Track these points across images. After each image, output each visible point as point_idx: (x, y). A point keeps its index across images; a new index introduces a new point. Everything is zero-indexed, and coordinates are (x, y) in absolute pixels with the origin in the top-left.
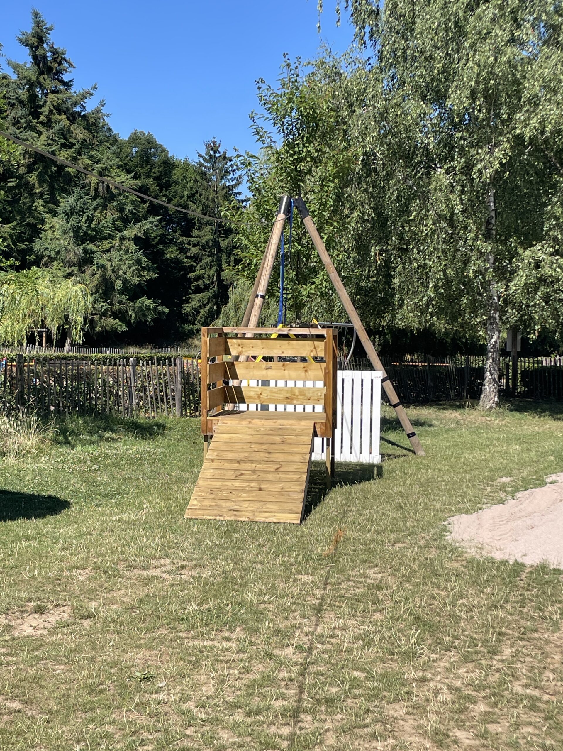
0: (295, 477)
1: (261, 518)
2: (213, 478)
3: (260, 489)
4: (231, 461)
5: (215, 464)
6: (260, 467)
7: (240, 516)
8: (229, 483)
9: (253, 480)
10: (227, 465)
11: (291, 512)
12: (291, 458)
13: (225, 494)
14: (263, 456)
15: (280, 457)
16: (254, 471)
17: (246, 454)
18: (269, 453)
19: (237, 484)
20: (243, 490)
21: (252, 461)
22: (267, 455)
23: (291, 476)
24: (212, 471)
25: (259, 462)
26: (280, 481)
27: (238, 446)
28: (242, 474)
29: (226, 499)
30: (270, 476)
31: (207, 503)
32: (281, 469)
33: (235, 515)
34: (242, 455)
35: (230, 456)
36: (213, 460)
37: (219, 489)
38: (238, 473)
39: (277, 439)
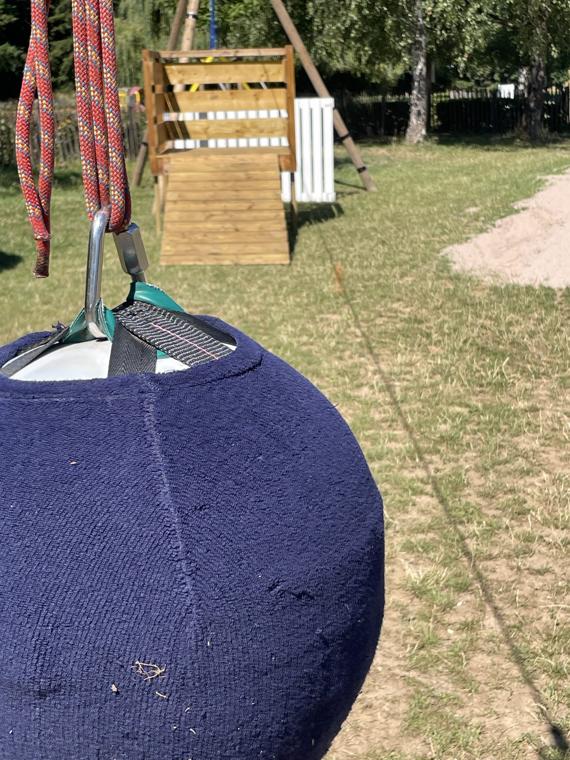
0: (272, 215)
1: (246, 260)
2: (181, 221)
3: (237, 230)
4: (196, 201)
5: (179, 206)
6: (230, 206)
7: (222, 260)
8: (200, 226)
9: (226, 221)
10: (193, 206)
11: (277, 252)
12: (262, 195)
13: (199, 237)
14: (231, 194)
15: (250, 195)
16: (225, 211)
17: (212, 193)
18: (237, 191)
19: (210, 225)
20: (217, 232)
21: (220, 201)
22: (234, 193)
23: (266, 214)
24: (177, 213)
25: (228, 200)
26: (256, 220)
27: (200, 185)
28: (212, 215)
29: (203, 243)
30: (245, 216)
31: (182, 248)
32: (254, 208)
33: (217, 259)
34: (207, 195)
35: (194, 196)
36: (175, 202)
37: (191, 232)
38: (207, 214)
39: (242, 175)
